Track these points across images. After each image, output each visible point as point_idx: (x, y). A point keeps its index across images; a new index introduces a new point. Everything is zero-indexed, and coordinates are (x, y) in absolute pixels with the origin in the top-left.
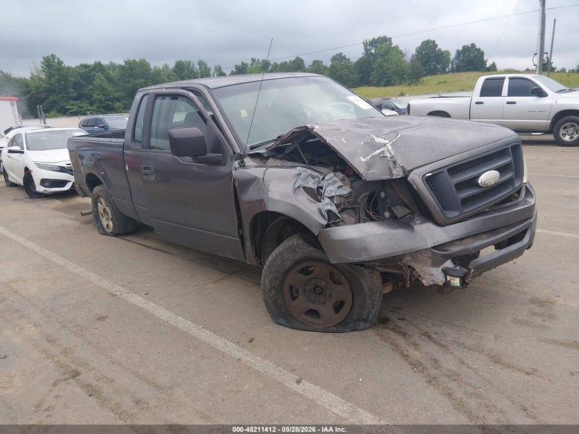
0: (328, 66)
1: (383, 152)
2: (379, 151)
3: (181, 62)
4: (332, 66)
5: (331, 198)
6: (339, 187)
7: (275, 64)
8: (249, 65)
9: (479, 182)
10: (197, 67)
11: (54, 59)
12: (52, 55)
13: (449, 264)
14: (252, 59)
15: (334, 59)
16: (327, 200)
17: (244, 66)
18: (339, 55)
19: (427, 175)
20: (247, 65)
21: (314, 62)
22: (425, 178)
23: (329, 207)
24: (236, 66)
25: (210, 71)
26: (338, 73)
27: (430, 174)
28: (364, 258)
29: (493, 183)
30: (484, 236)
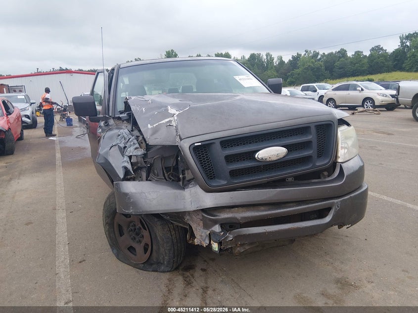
0: (367, 56)
1: (170, 121)
2: (167, 120)
3: (254, 54)
4: (371, 55)
5: (130, 157)
6: (136, 149)
7: (324, 54)
8: (302, 55)
9: (256, 156)
10: (265, 57)
11: (173, 53)
12: (172, 50)
13: (217, 228)
14: (305, 51)
15: (373, 49)
16: (126, 159)
17: (299, 56)
18: (377, 47)
19: (196, 144)
20: (300, 55)
21: (356, 52)
22: (193, 146)
23: (126, 164)
24: (293, 56)
25: (273, 60)
26: (375, 61)
27: (200, 144)
28: (131, 211)
29: (275, 158)
30: (262, 208)
